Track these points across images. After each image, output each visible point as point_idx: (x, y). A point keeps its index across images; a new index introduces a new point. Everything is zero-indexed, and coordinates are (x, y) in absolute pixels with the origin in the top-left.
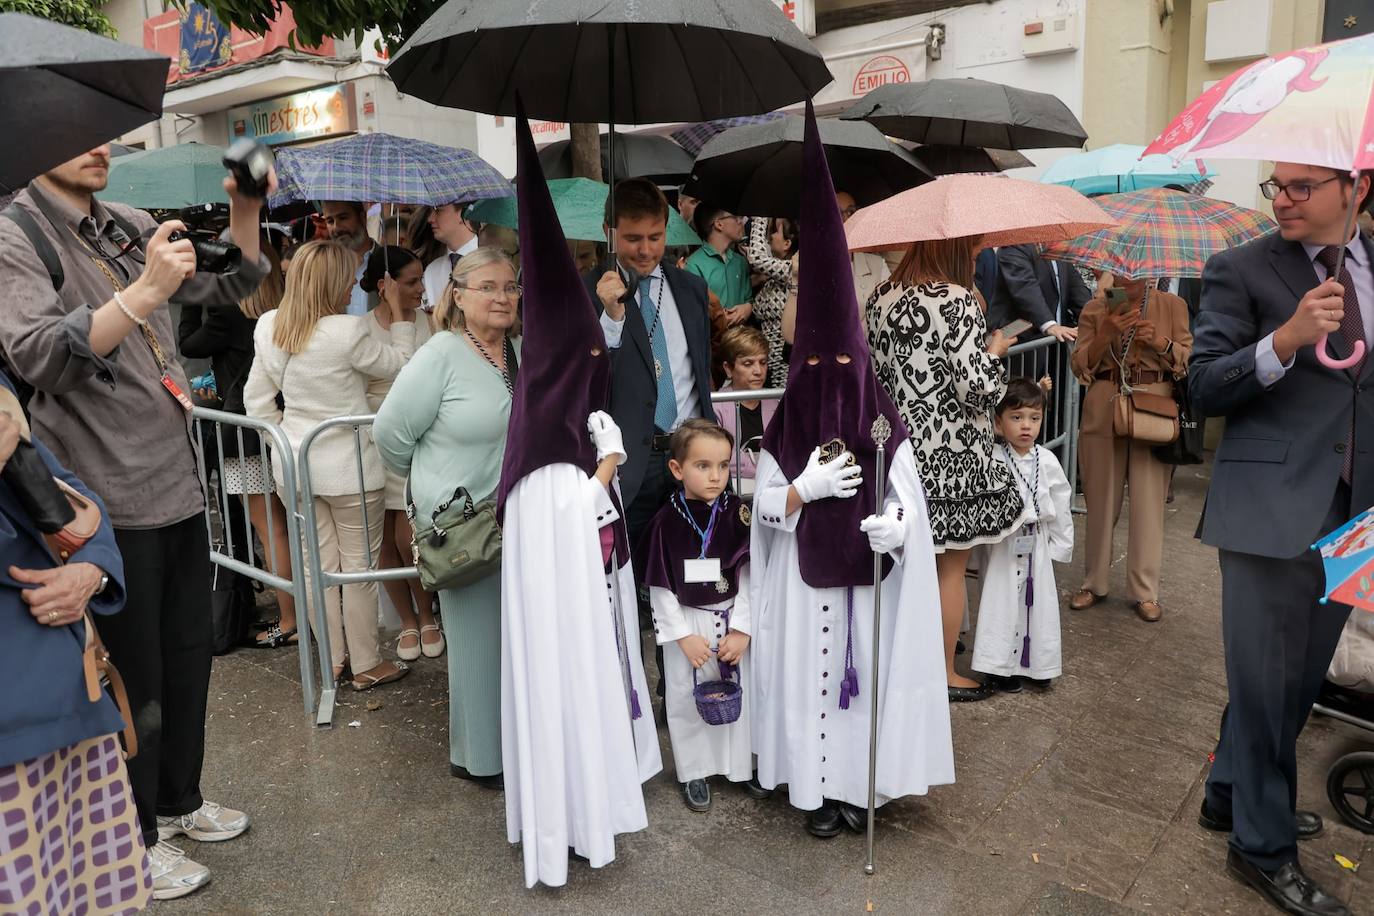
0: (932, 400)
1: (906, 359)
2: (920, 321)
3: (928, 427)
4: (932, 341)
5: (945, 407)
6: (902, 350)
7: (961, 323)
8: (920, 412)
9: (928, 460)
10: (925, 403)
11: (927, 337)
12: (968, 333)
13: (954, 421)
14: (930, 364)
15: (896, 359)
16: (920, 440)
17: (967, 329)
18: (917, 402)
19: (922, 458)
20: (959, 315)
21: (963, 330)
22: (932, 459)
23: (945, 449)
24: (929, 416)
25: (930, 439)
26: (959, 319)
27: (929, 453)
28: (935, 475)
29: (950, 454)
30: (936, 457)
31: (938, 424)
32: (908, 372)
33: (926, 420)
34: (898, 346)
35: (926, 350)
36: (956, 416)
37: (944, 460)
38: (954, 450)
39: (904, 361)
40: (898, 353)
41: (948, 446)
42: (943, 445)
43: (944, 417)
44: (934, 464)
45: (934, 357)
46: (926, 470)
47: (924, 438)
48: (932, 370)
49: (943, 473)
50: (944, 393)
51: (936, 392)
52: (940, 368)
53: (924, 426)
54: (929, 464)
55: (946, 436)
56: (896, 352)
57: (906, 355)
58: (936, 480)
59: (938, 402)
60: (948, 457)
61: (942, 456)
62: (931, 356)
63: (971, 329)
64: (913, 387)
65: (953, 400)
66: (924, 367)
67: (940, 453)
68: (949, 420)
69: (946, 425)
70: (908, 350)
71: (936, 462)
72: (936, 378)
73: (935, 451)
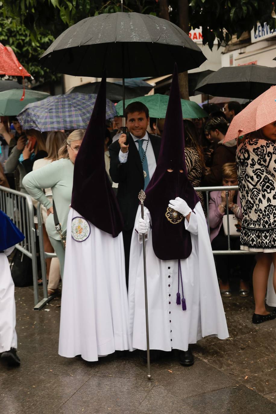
0: (259, 187)
1: (245, 172)
2: (246, 156)
3: (260, 198)
4: (252, 163)
5: (265, 188)
6: (243, 169)
7: (266, 156)
8: (255, 193)
9: (263, 212)
10: (256, 189)
11: (250, 162)
12: (270, 160)
13: (270, 192)
14: (254, 172)
15: (242, 172)
16: (258, 205)
17: (269, 158)
18: (253, 189)
19: (261, 212)
20: (265, 153)
21: (268, 159)
22: (265, 211)
23: (270, 206)
24: (259, 193)
25: (262, 203)
26: (265, 155)
27: (263, 209)
28: (268, 218)
29: (272, 207)
30: (267, 210)
31: (264, 196)
32: (247, 177)
33: (259, 195)
34: (241, 167)
35: (250, 167)
36: (271, 190)
37: (271, 210)
38: (274, 205)
39: (245, 173)
40: (242, 170)
41: (271, 204)
42: (268, 204)
43: (266, 193)
44: (266, 213)
45: (254, 169)
46: (264, 217)
47: (259, 203)
48: (255, 175)
49: (272, 216)
50: (263, 183)
51: (259, 183)
52: (259, 173)
53: (258, 198)
54: (264, 214)
55: (269, 200)
56: (241, 169)
57: (245, 170)
58: (269, 220)
59: (261, 187)
60: (272, 209)
61: (269, 209)
62: (253, 169)
63: (271, 157)
64: (250, 183)
65: (267, 184)
66: (252, 174)
67: (268, 208)
68: (268, 193)
69: (267, 195)
70: (245, 168)
71: (267, 212)
72: (257, 178)
73: (266, 208)
